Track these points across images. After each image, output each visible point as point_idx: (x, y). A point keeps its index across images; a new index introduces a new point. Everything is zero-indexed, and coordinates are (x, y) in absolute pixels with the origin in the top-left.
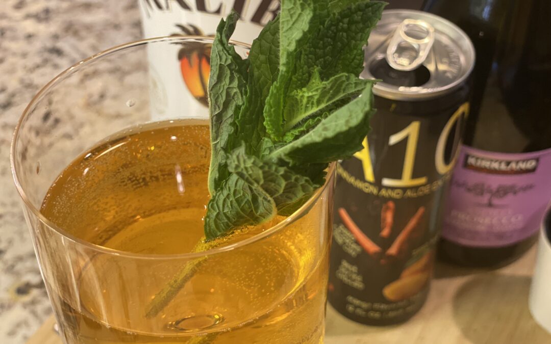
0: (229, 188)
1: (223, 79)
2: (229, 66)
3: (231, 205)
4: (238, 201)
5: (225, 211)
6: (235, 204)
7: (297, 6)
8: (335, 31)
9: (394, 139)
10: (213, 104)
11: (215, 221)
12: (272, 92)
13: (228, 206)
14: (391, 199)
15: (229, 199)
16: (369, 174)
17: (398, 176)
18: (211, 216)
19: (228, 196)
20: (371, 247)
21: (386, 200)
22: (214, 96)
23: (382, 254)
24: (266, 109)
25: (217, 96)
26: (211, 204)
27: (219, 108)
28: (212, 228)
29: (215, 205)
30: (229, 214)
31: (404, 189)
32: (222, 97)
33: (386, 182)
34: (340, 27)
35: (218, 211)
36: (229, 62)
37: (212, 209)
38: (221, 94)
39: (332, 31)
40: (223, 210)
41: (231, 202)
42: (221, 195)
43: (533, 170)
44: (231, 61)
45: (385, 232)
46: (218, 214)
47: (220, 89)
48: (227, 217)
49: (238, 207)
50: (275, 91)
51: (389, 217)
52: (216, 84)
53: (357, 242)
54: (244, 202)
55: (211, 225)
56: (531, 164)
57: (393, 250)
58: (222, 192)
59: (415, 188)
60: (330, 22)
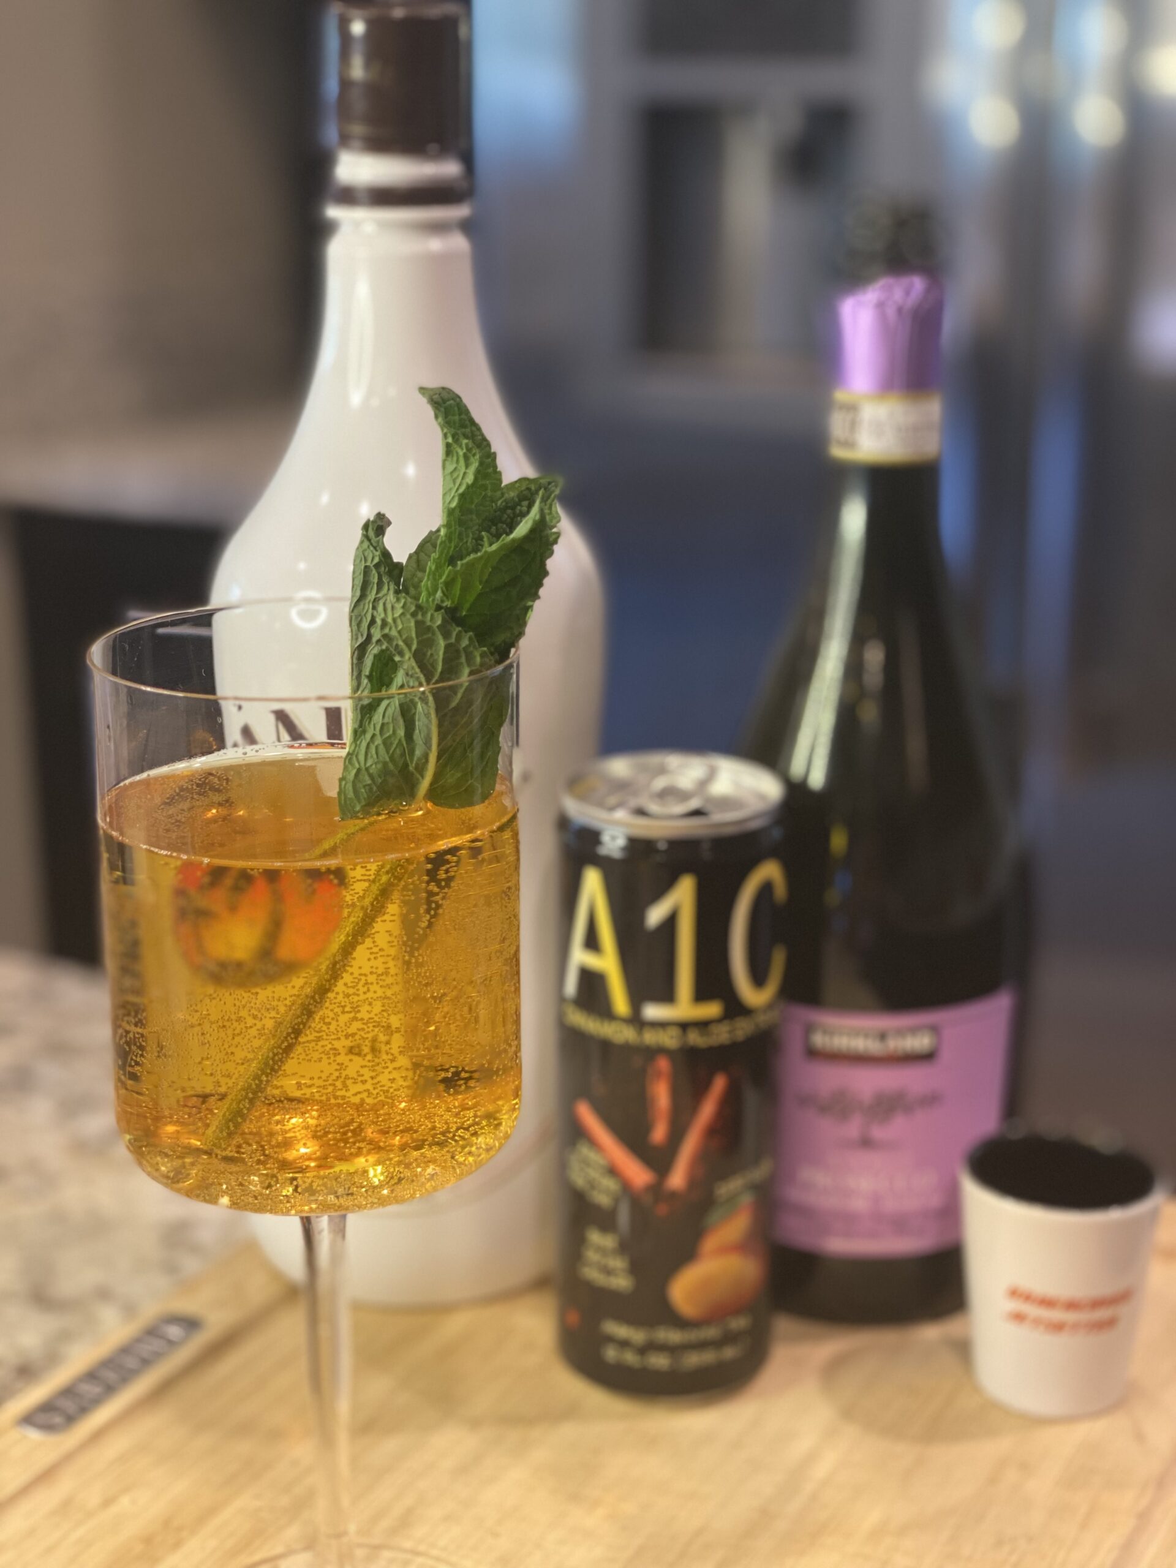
0: (374, 725)
1: (368, 593)
2: (377, 566)
3: (377, 753)
4: (386, 743)
5: (368, 764)
6: (382, 748)
7: (460, 465)
8: (512, 515)
9: (655, 915)
10: (354, 630)
11: (354, 782)
12: (430, 569)
13: (372, 757)
14: (660, 1050)
15: (373, 743)
16: (620, 1002)
17: (667, 995)
18: (348, 777)
19: (374, 736)
20: (639, 1175)
21: (652, 1053)
22: (357, 617)
23: (657, 1189)
24: (423, 599)
25: (359, 619)
26: (348, 758)
27: (362, 635)
28: (349, 796)
29: (354, 758)
30: (373, 770)
31: (684, 1026)
32: (366, 618)
33: (653, 1011)
34: (518, 512)
35: (357, 766)
36: (377, 560)
37: (350, 766)
38: (365, 615)
39: (509, 516)
40: (365, 764)
41: (377, 748)
42: (364, 741)
43: (928, 1057)
44: (380, 559)
45: (659, 1133)
46: (359, 771)
47: (364, 609)
48: (371, 776)
49: (386, 755)
50: (433, 568)
51: (661, 1095)
52: (359, 601)
53: (612, 1171)
54: (394, 746)
55: (347, 792)
56: (921, 1042)
57: (677, 1179)
58: (365, 737)
59: (703, 1025)
60: (504, 504)
